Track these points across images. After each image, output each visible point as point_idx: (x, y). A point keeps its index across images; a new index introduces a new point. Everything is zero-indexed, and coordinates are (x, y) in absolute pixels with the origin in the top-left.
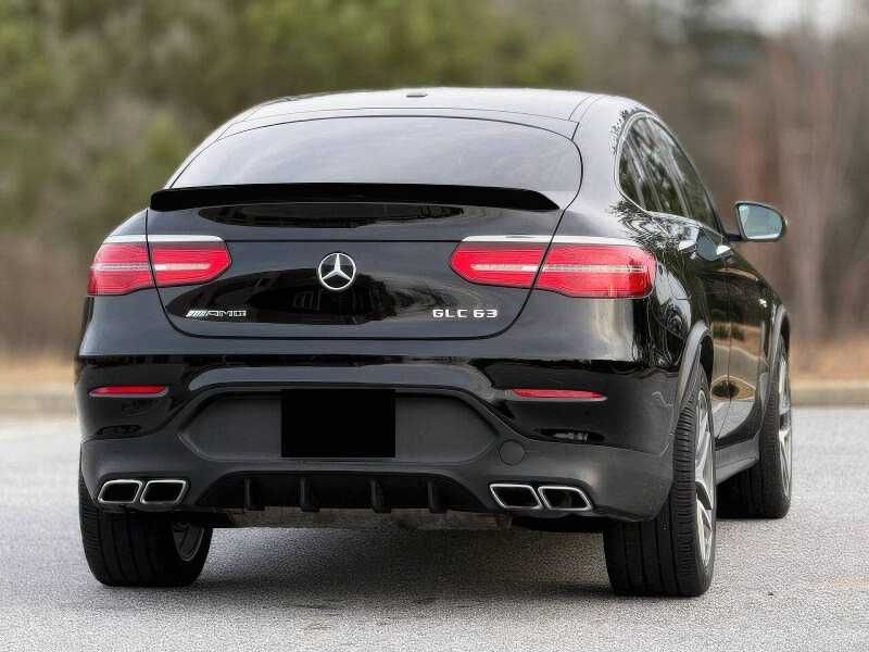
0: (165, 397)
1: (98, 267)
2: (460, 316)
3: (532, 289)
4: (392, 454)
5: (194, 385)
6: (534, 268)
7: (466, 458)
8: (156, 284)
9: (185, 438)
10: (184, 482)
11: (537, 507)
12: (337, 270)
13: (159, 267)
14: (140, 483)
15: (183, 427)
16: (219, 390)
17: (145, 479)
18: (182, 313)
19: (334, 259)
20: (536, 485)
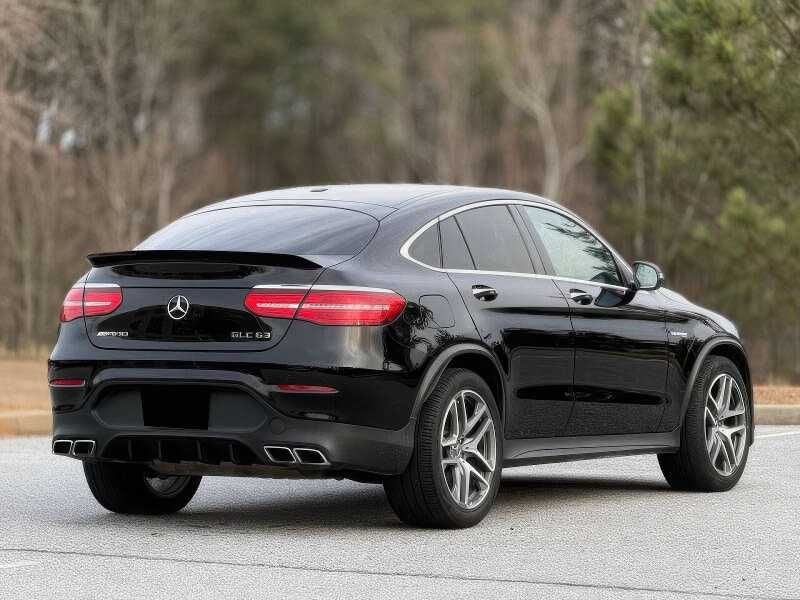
0: (84, 387)
1: (68, 303)
2: (248, 336)
3: (294, 319)
4: (206, 427)
5: (96, 381)
6: (296, 306)
8: (84, 315)
9: (95, 413)
10: (94, 442)
11: (294, 462)
12: (178, 306)
13: (86, 304)
14: (72, 442)
15: (93, 407)
17: (74, 440)
18: (95, 334)
19: (176, 299)
20: (292, 447)
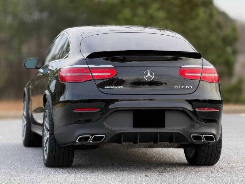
0: (99, 111)
2: (182, 88)
3: (200, 80)
4: (164, 127)
6: (200, 75)
7: (184, 128)
8: (94, 79)
9: (105, 123)
10: (105, 136)
11: (202, 141)
12: (149, 75)
13: (93, 74)
14: (91, 136)
15: (104, 120)
16: (116, 110)
18: (103, 87)
19: (148, 72)
20: (202, 134)
